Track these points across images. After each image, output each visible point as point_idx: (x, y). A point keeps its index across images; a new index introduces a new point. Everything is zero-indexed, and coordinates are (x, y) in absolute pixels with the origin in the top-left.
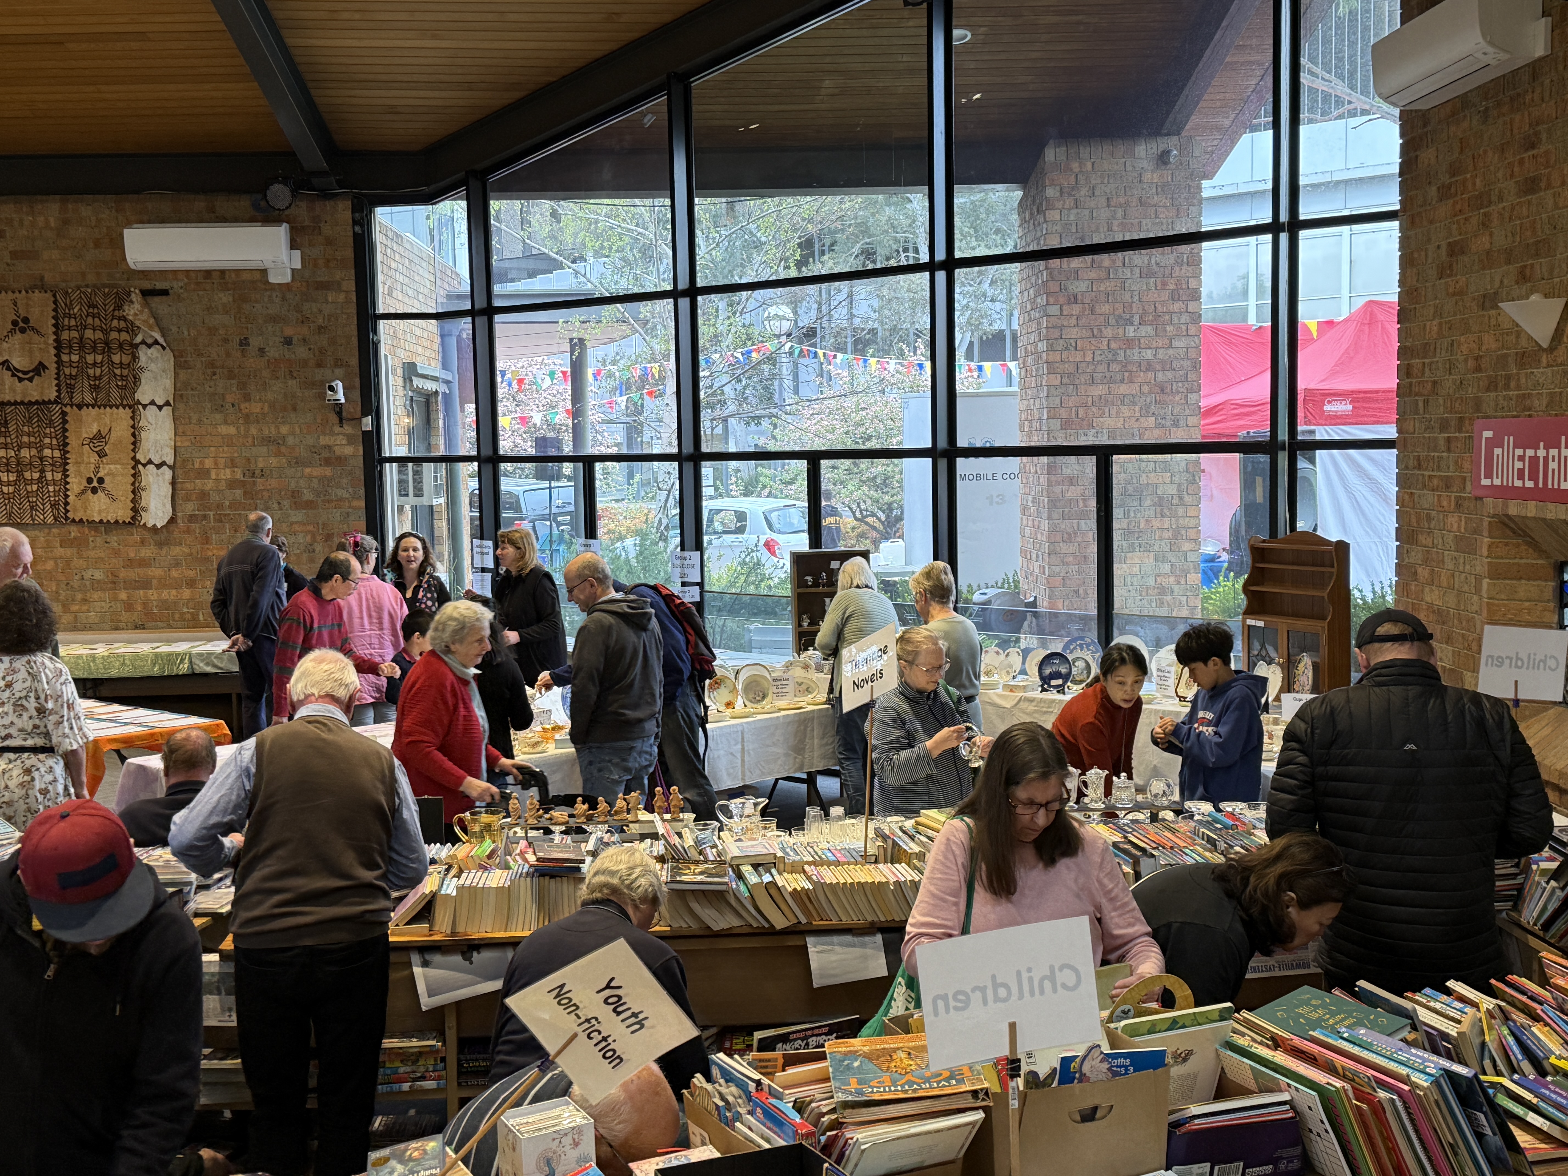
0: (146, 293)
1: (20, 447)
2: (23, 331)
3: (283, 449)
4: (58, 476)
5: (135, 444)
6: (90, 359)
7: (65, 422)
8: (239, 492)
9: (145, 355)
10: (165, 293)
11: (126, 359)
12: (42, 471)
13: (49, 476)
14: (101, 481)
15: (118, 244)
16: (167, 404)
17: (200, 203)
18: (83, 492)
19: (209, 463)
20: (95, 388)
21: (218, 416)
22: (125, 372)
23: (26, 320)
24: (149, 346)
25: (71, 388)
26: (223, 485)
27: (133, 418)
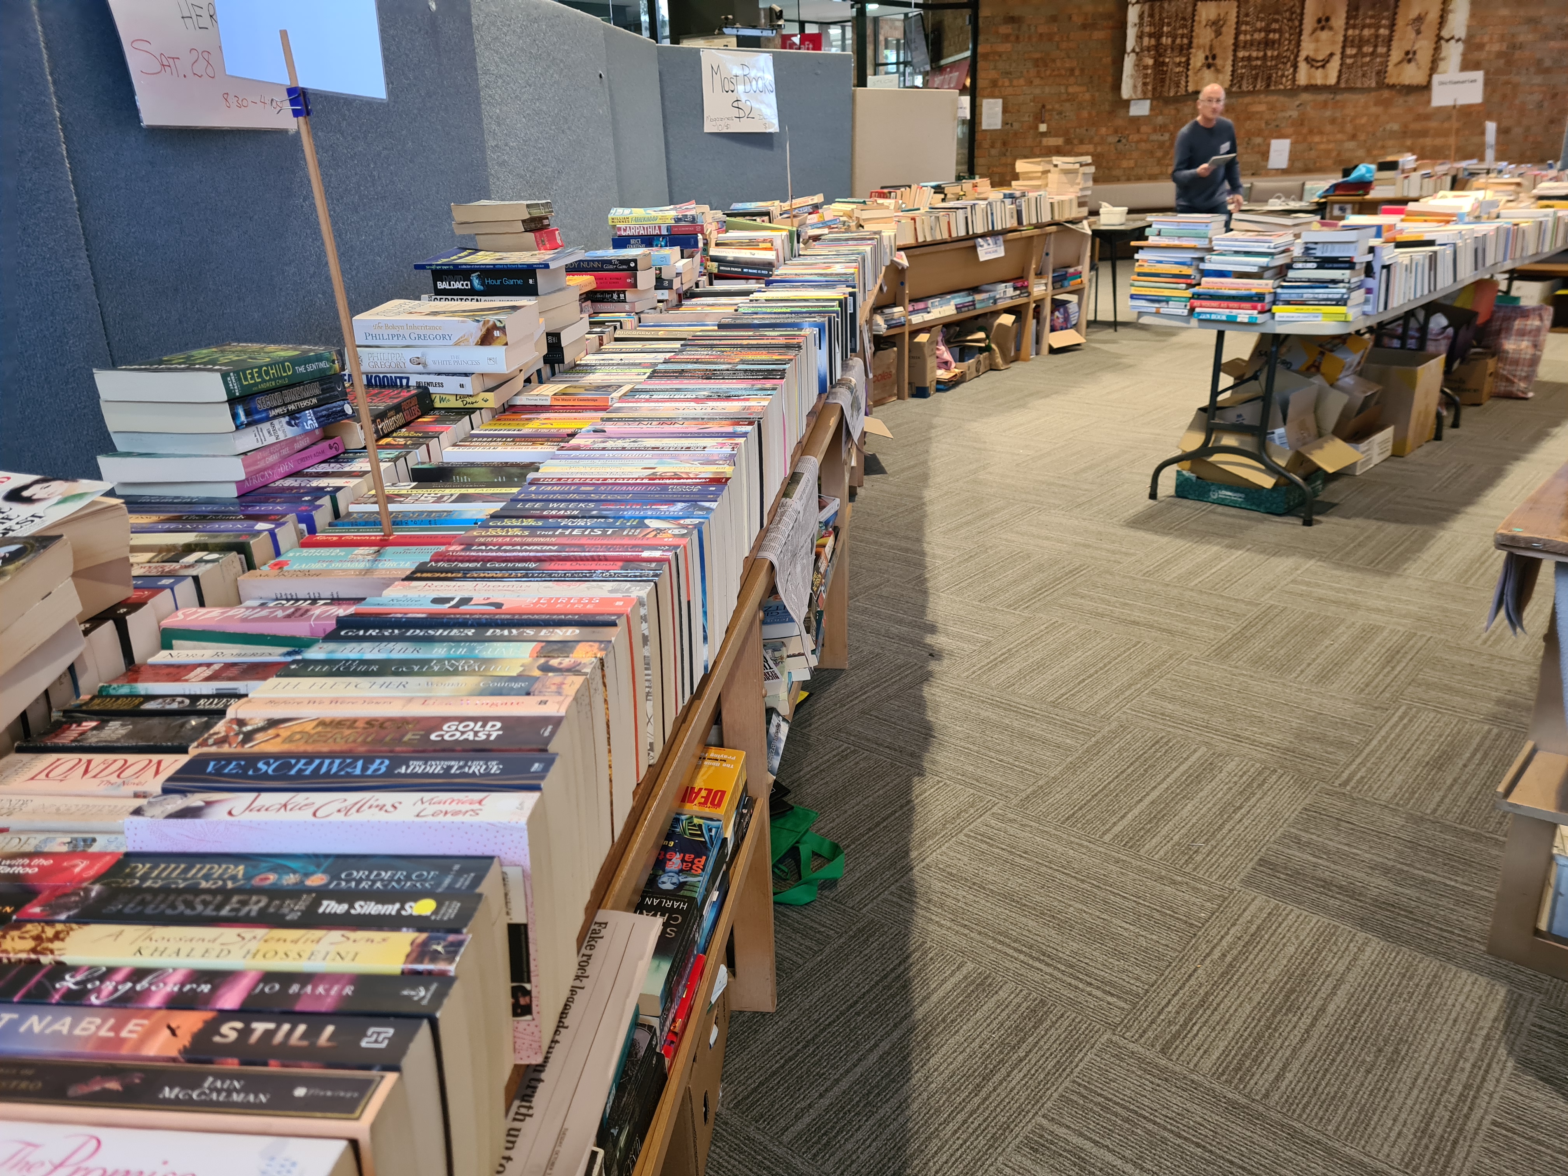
3: (1539, 27)
4: (1385, 50)
5: (1442, 24)
7: (1396, 6)
8: (1502, 62)
12: (1375, 46)
13: (1378, 50)
14: (1414, 53)
18: (1400, 62)
19: (1486, 39)
26: (1492, 56)
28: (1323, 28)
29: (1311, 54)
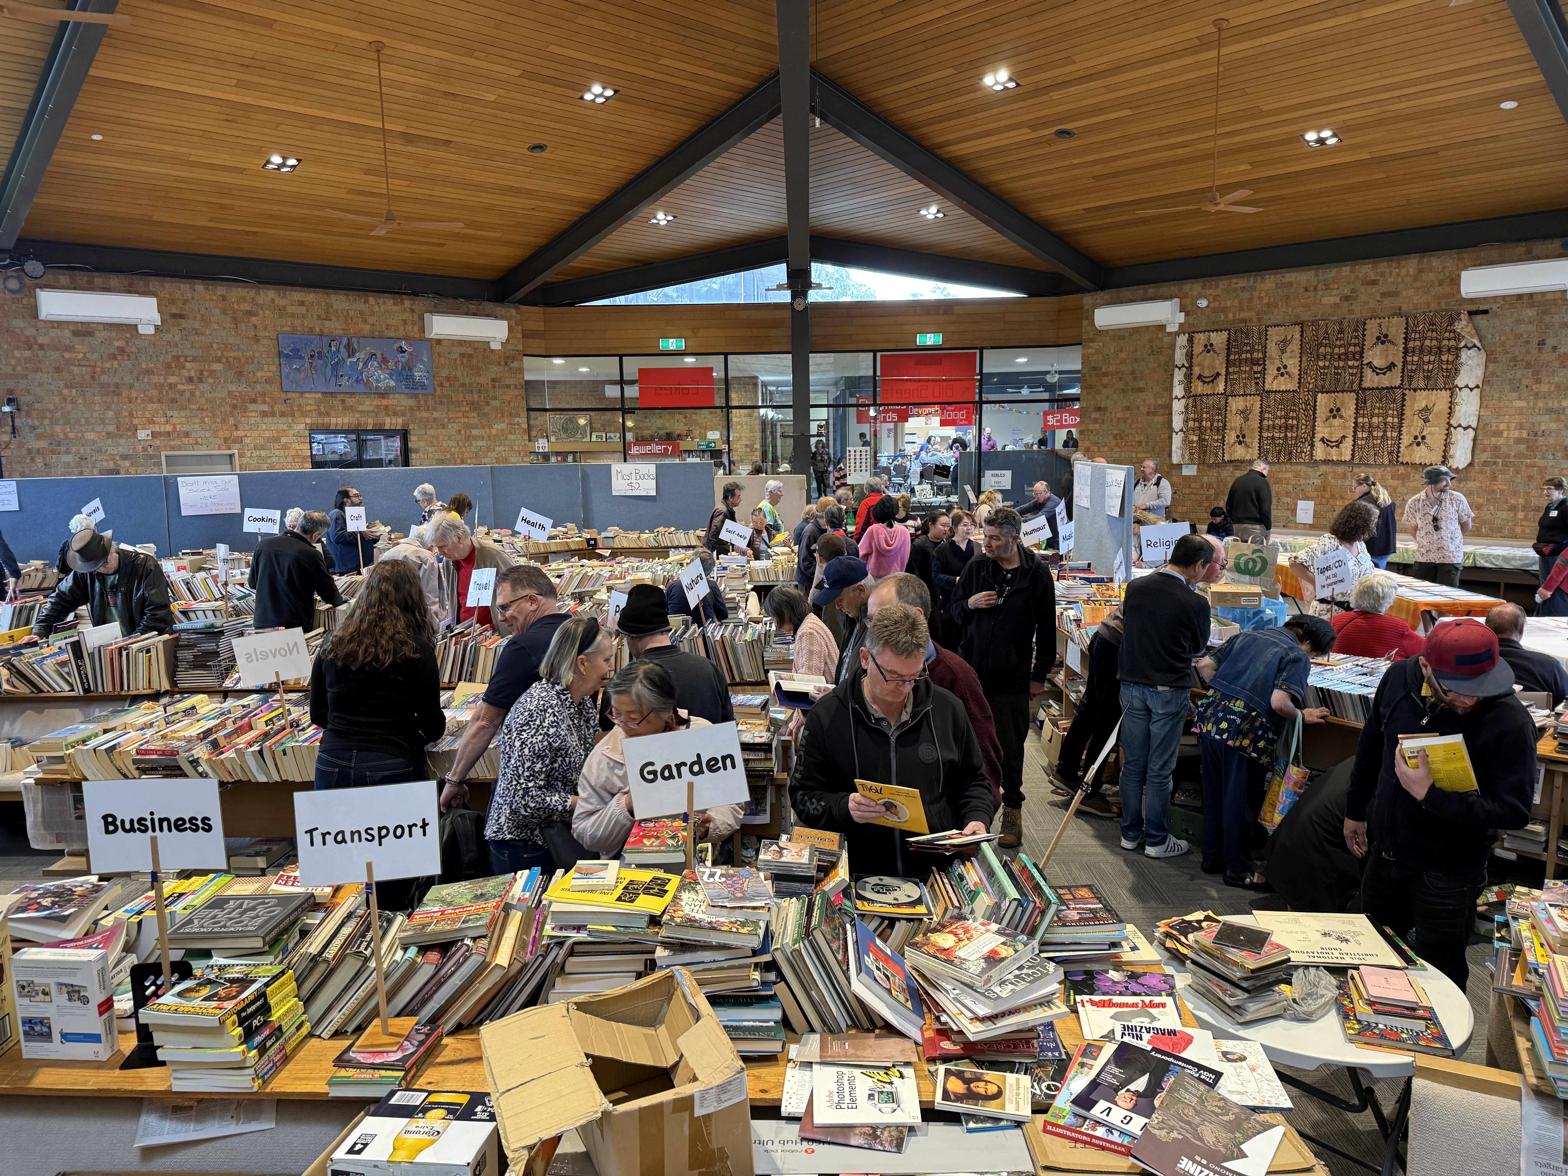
0: (1471, 313)
1: (1372, 416)
2: (1383, 343)
3: (1562, 417)
4: (1395, 434)
5: (1450, 414)
6: (1426, 359)
7: (1404, 400)
8: (1523, 447)
9: (1464, 355)
10: (1486, 312)
11: (1451, 358)
12: (1385, 431)
13: (1389, 434)
14: (1423, 438)
15: (1456, 282)
16: (1477, 387)
17: (1521, 249)
18: (1411, 445)
19: (1502, 426)
20: (1428, 378)
21: (1514, 395)
22: (1450, 367)
23: (1386, 336)
24: (1469, 349)
25: (1411, 378)
26: (1512, 442)
27: (1451, 397)
28: (1334, 417)
29: (1326, 436)
